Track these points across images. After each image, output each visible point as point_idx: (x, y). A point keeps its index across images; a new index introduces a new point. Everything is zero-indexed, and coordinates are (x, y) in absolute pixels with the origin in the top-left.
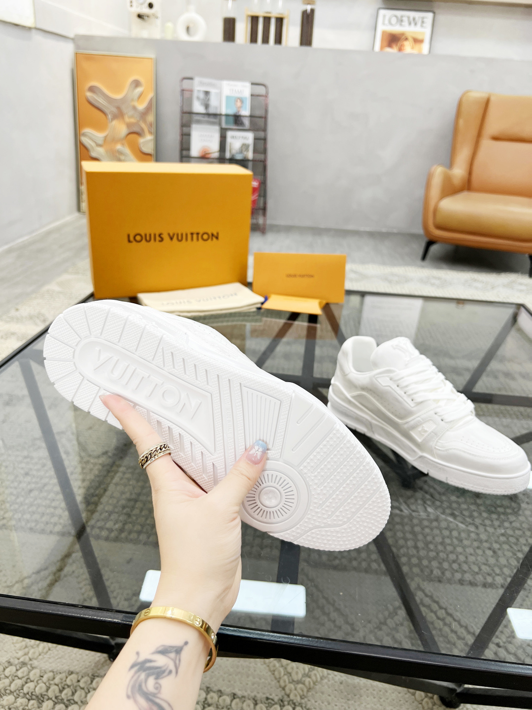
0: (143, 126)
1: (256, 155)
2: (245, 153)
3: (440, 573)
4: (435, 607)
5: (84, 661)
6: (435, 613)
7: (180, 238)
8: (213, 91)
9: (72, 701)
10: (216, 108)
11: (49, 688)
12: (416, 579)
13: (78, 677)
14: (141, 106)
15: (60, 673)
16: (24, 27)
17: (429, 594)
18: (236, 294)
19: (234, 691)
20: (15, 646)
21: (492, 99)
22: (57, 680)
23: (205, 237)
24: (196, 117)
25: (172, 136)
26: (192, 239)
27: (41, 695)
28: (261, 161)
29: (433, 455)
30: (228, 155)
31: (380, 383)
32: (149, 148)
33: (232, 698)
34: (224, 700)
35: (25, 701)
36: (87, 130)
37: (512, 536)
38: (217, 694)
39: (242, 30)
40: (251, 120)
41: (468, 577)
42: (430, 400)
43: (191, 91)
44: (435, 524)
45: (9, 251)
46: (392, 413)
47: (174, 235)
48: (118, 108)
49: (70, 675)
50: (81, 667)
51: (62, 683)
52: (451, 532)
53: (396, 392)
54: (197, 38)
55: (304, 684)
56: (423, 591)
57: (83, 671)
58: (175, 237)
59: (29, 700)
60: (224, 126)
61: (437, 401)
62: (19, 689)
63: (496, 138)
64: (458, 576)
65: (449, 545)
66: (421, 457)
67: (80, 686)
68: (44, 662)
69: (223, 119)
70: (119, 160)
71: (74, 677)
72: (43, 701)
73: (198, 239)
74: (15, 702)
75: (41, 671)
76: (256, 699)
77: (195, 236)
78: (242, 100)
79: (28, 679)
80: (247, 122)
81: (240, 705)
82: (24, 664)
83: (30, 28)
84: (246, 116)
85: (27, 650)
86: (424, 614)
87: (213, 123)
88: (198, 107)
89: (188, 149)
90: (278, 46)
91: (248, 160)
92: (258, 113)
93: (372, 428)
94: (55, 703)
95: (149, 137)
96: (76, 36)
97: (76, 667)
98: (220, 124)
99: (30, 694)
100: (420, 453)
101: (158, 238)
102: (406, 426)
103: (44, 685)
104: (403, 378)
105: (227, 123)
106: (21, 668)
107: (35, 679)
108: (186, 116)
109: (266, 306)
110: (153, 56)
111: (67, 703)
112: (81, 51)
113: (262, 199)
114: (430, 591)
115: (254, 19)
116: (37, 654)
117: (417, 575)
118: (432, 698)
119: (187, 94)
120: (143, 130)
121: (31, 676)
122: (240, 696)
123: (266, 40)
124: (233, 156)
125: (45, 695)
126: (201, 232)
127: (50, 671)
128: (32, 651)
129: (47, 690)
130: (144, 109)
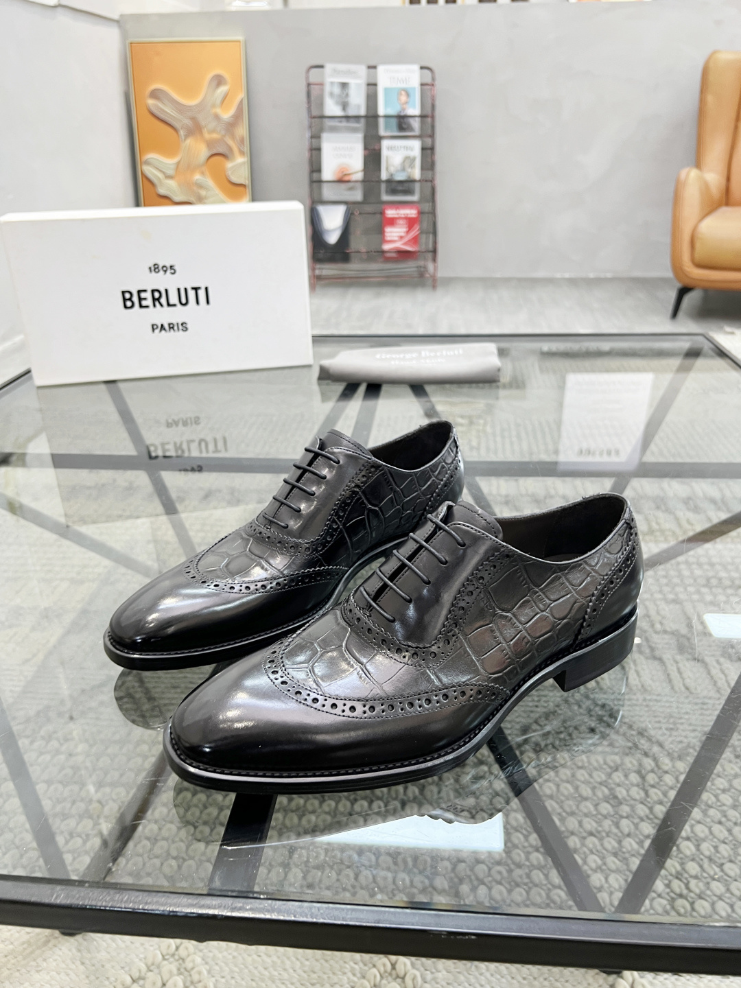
0: (231, 142)
2: (409, 170)
14: (227, 115)
16: (41, 5)
28: (429, 181)
30: (385, 175)
32: (242, 175)
36: (151, 156)
43: (322, 84)
48: (194, 119)
70: (201, 200)
78: (408, 92)
83: (51, 7)
87: (352, 130)
89: (319, 170)
91: (415, 181)
95: (241, 160)
96: (123, 16)
110: (241, 38)
113: (429, 237)
119: (315, 90)
120: (230, 149)
124: (391, 175)
130: (231, 117)
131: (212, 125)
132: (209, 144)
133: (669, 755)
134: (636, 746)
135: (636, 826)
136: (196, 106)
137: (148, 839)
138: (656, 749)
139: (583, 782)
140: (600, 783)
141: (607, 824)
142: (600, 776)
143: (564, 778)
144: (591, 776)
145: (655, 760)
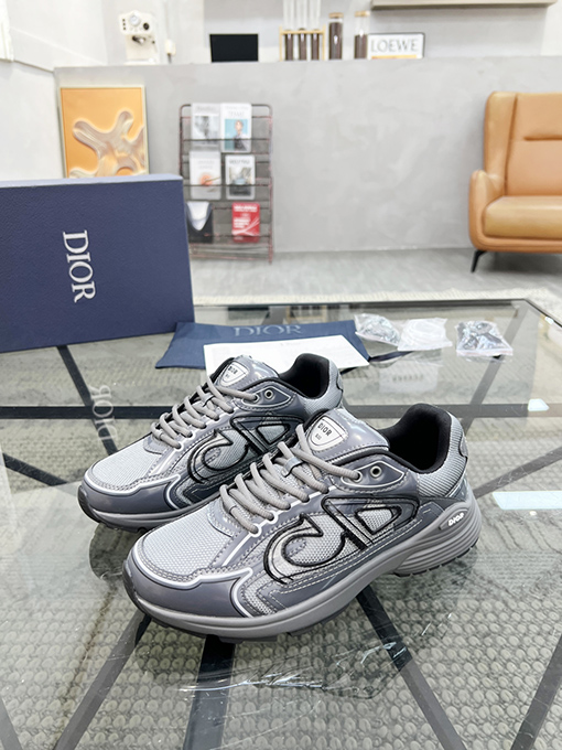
0: (135, 159)
1: (258, 179)
2: (247, 177)
8: (211, 115)
10: (216, 133)
14: (132, 140)
21: (520, 98)
24: (195, 144)
28: (265, 185)
30: (228, 182)
36: (75, 169)
40: (252, 142)
43: (189, 118)
48: (108, 143)
60: (224, 151)
63: (529, 139)
78: (242, 123)
80: (248, 145)
87: (212, 149)
88: (197, 134)
89: (188, 178)
91: (250, 185)
92: (260, 135)
95: (142, 171)
96: (56, 68)
98: (219, 149)
105: (226, 147)
108: (185, 144)
110: (142, 86)
113: (266, 226)
119: (185, 122)
120: (134, 164)
124: (234, 181)
130: (135, 141)
131: (122, 147)
132: (119, 160)
133: (513, 597)
134: (488, 592)
135: (499, 653)
136: (110, 133)
137: (131, 684)
138: (503, 594)
139: (455, 622)
140: (468, 622)
141: (478, 653)
142: (465, 617)
143: (440, 619)
144: (459, 616)
145: (505, 603)
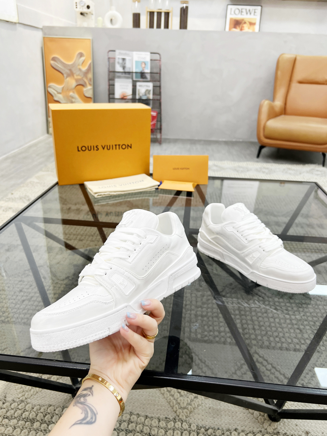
0: (86, 80)
1: (154, 96)
2: (148, 95)
3: (268, 343)
4: (265, 363)
5: (58, 399)
6: (265, 366)
7: (109, 148)
8: (127, 58)
9: (51, 422)
10: (130, 68)
11: (38, 414)
12: (254, 347)
13: (54, 408)
14: (84, 69)
15: (44, 406)
16: (12, 23)
17: (262, 356)
18: (143, 181)
19: (146, 414)
20: (17, 391)
21: (298, 58)
22: (42, 410)
23: (124, 147)
24: (117, 74)
25: (103, 86)
26: (116, 149)
27: (33, 419)
28: (157, 100)
29: (259, 271)
30: (137, 97)
31: (227, 230)
32: (90, 94)
33: (146, 418)
34: (141, 420)
35: (23, 422)
36: (51, 84)
37: (311, 321)
38: (137, 416)
39: (144, 20)
40: (151, 75)
41: (285, 345)
42: (256, 239)
43: (114, 58)
44: (265, 315)
45: (6, 159)
46: (235, 247)
47: (105, 146)
48: (70, 70)
49: (50, 407)
50: (56, 402)
51: (45, 411)
52: (274, 319)
53: (236, 235)
54: (117, 26)
55: (188, 409)
56: (258, 354)
57: (57, 405)
58: (106, 147)
59: (26, 422)
60: (134, 79)
61: (260, 239)
62: (20, 416)
63: (300, 82)
64: (279, 345)
65: (274, 327)
66: (252, 273)
67: (55, 413)
68: (34, 400)
69: (134, 74)
70: (72, 102)
71: (52, 408)
72: (34, 422)
73: (119, 148)
74: (18, 423)
75: (32, 405)
76: (159, 418)
77: (117, 147)
78: (145, 63)
79: (24, 410)
80: (148, 76)
81: (150, 422)
82: (22, 401)
83: (15, 23)
84: (148, 73)
85: (24, 393)
86: (258, 367)
87: (128, 78)
88: (119, 68)
89: (113, 94)
90: (166, 30)
91: (150, 100)
92: (155, 71)
93: (223, 257)
94: (41, 424)
95: (89, 87)
96: (43, 27)
97: (53, 402)
98: (132, 78)
99: (26, 418)
100: (251, 271)
101: (95, 148)
102: (243, 255)
103: (34, 413)
104: (240, 227)
105: (136, 77)
106: (20, 404)
107: (29, 410)
108: (112, 74)
109: (161, 187)
110: (90, 38)
111: (48, 423)
112: (47, 36)
113: (159, 123)
114: (262, 354)
115: (152, 14)
116: (30, 395)
117: (255, 345)
118: (263, 416)
119: (111, 61)
120: (85, 83)
121: (27, 408)
122: (150, 417)
123: (159, 26)
124: (141, 97)
125: (35, 419)
126: (121, 144)
127: (38, 405)
128: (27, 393)
129: (36, 416)
130: (86, 70)
131: (78, 73)
132: (77, 80)
136: (72, 65)
